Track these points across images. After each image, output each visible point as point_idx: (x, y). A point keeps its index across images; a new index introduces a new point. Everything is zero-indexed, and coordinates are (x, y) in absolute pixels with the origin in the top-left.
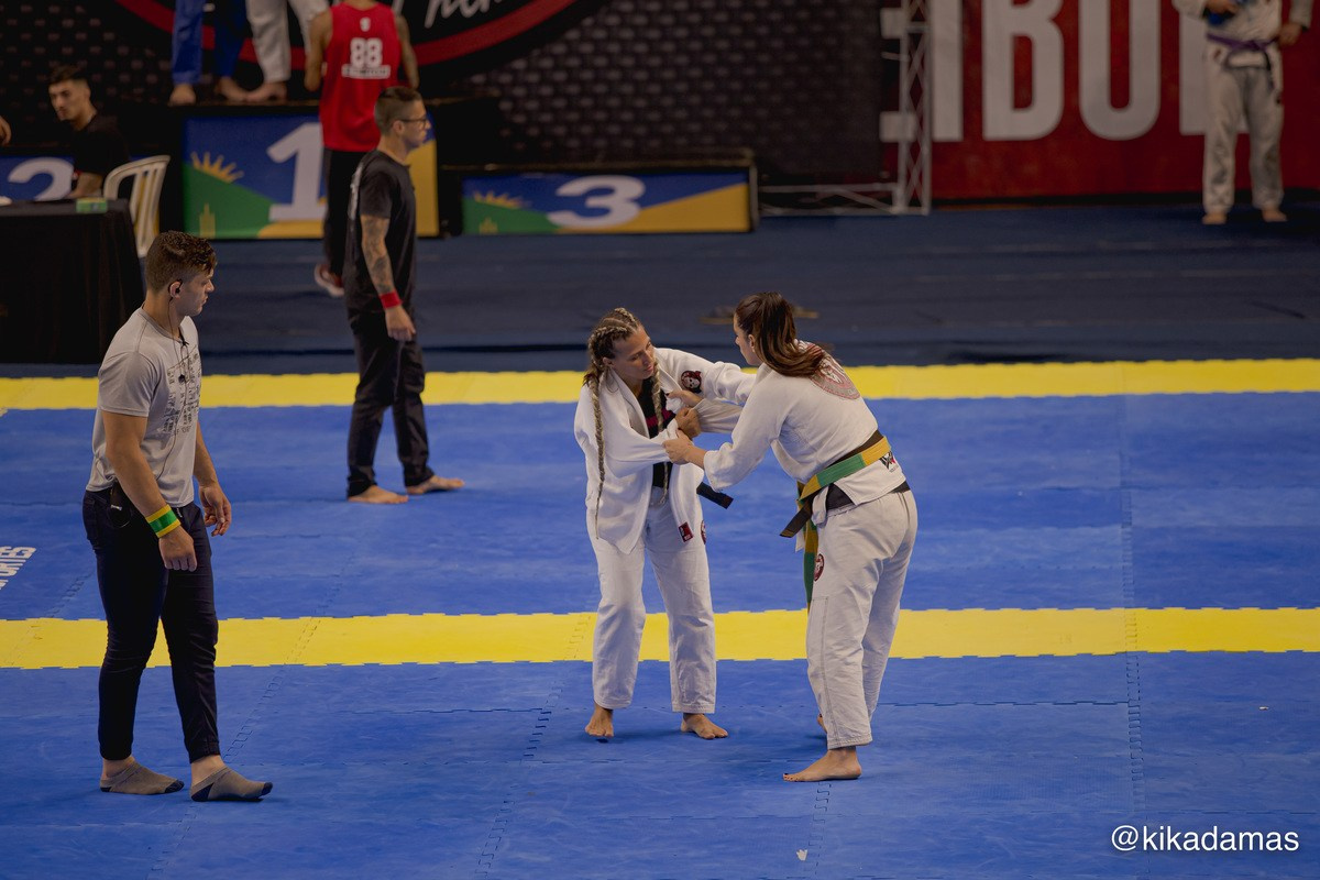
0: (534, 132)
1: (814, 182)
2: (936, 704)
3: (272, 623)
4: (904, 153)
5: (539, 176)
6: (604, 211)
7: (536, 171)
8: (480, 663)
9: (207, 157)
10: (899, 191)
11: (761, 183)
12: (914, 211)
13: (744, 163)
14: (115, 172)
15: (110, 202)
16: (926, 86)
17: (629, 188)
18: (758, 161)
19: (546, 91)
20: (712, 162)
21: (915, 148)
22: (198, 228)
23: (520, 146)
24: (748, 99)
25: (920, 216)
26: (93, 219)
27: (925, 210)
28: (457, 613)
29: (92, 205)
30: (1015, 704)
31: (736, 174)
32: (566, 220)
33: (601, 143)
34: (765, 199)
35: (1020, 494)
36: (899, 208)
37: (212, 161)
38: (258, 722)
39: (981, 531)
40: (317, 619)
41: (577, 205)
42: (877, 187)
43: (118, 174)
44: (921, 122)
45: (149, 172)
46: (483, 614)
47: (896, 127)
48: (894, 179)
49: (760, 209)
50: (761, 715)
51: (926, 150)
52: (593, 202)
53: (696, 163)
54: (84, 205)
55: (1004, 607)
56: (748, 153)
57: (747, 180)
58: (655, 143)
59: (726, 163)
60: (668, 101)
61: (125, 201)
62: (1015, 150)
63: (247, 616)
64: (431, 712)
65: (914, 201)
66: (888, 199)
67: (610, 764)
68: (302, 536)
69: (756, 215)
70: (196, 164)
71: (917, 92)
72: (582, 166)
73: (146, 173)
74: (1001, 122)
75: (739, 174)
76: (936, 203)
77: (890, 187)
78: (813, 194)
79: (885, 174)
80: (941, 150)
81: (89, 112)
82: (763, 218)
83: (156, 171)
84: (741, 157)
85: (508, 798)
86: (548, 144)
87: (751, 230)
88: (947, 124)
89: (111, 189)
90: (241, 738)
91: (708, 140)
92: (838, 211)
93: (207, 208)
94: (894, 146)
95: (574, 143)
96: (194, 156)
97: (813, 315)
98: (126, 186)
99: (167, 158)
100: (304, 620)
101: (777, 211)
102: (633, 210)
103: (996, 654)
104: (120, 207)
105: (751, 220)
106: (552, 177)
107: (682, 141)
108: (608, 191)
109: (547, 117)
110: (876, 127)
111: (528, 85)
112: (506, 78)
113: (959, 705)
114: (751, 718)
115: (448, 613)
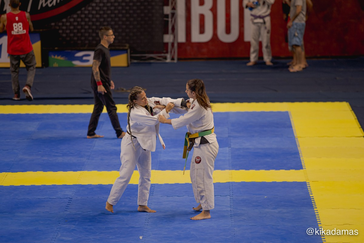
0: (68, 39)
1: (145, 53)
2: (178, 196)
4: (170, 46)
5: (70, 51)
6: (88, 61)
7: (69, 49)
8: (53, 185)
10: (169, 56)
11: (131, 53)
12: (173, 61)
13: (126, 48)
16: (176, 27)
18: (130, 47)
19: (72, 27)
20: (117, 48)
21: (173, 44)
23: (64, 43)
24: (127, 30)
25: (174, 63)
27: (176, 61)
28: (46, 171)
32: (77, 63)
33: (87, 42)
34: (132, 58)
36: (168, 60)
40: (7, 173)
41: (80, 59)
42: (163, 55)
44: (174, 37)
46: (54, 171)
47: (168, 38)
48: (167, 52)
49: (131, 61)
50: (130, 199)
51: (176, 45)
52: (85, 58)
53: (113, 48)
56: (127, 45)
57: (127, 52)
59: (121, 48)
62: (200, 45)
64: (39, 198)
65: (173, 59)
66: (165, 58)
67: (88, 213)
68: (3, 150)
69: (129, 62)
71: (173, 29)
72: (82, 48)
74: (196, 37)
75: (125, 51)
76: (179, 59)
77: (166, 55)
78: (145, 57)
79: (165, 51)
80: (180, 45)
82: (131, 63)
84: (125, 46)
85: (60, 222)
86: (72, 42)
87: (128, 66)
88: (182, 38)
91: (116, 41)
92: (152, 61)
94: (167, 44)
95: (79, 42)
100: (3, 173)
101: (135, 61)
105: (128, 63)
106: (73, 51)
108: (89, 55)
109: (72, 35)
110: (162, 38)
111: (67, 26)
112: (60, 24)
113: (184, 197)
114: (127, 200)
115: (44, 171)
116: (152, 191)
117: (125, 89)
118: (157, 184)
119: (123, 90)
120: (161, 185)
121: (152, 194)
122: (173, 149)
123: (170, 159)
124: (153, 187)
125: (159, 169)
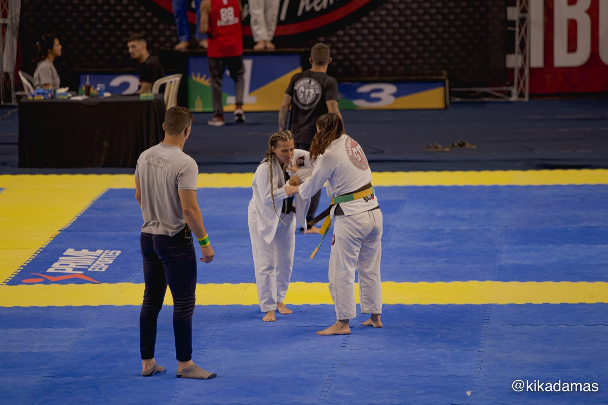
0: (347, 63)
1: (475, 86)
2: (531, 325)
3: (227, 286)
4: (516, 73)
5: (349, 83)
6: (378, 100)
7: (348, 81)
8: (321, 305)
9: (199, 75)
10: (514, 90)
11: (450, 87)
12: (521, 99)
13: (443, 77)
14: (157, 82)
15: (155, 95)
16: (527, 43)
17: (390, 89)
18: (449, 76)
19: (353, 45)
20: (428, 77)
21: (522, 71)
22: (194, 107)
23: (340, 70)
24: (445, 48)
25: (524, 102)
26: (148, 103)
27: (526, 99)
28: (311, 282)
29: (147, 96)
30: (567, 325)
31: (439, 83)
32: (361, 104)
33: (377, 68)
34: (452, 94)
35: (570, 229)
36: (514, 98)
37: (201, 76)
38: (220, 330)
39: (552, 246)
40: (247, 284)
41: (366, 97)
42: (504, 88)
43: (159, 82)
44: (525, 59)
45: (172, 81)
46: (323, 282)
47: (513, 61)
48: (512, 85)
49: (450, 99)
50: (450, 329)
51: (527, 72)
52: (373, 95)
53: (421, 78)
54: (144, 96)
55: (562, 281)
56: (445, 73)
57: (444, 86)
58: (402, 69)
59: (435, 77)
60: (408, 49)
61: (161, 94)
62: (568, 71)
63: (216, 282)
64: (299, 326)
65: (521, 95)
66: (509, 94)
67: (381, 351)
68: (241, 247)
69: (448, 101)
70: (194, 78)
71: (523, 45)
72: (368, 79)
73: (171, 82)
74: (563, 59)
75: (441, 83)
76: (531, 96)
77: (510, 88)
78: (475, 92)
79: (508, 83)
80: (534, 71)
81: (145, 54)
82: (451, 103)
83: (176, 81)
84: (442, 75)
85: (334, 366)
86: (353, 69)
87: (446, 108)
88: (537, 60)
89: (156, 89)
90: (213, 337)
91: (426, 67)
92: (486, 99)
93: (198, 98)
94: (512, 70)
95: (365, 68)
96: (193, 75)
97: (474, 147)
98: (162, 88)
99: (181, 75)
100: (242, 284)
101: (458, 100)
102: (392, 99)
103: (558, 302)
104: (159, 97)
105: (446, 103)
106: (355, 84)
107: (414, 68)
108: (380, 90)
109: (353, 57)
110: (504, 61)
111: (344, 42)
112: (334, 39)
113: (541, 326)
114: (445, 331)
115: (307, 282)
116: (486, 316)
117: (440, 146)
118: (496, 305)
119: (437, 147)
120: (502, 306)
121: (487, 321)
122: (522, 246)
123: (517, 262)
124: (487, 310)
125: (497, 280)
